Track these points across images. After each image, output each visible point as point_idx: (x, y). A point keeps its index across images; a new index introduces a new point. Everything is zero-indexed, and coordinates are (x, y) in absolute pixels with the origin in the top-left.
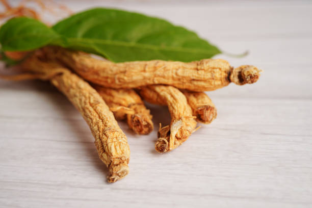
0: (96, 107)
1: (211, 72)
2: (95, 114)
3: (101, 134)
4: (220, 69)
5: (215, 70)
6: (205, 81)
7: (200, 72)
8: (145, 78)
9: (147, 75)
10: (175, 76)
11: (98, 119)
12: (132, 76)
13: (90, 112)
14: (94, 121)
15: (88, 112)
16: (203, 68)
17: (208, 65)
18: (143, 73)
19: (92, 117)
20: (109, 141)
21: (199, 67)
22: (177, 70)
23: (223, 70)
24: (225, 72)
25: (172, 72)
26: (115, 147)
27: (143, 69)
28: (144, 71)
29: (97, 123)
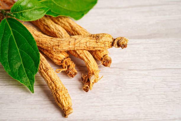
0: (48, 73)
1: (104, 43)
2: (48, 77)
3: (55, 92)
4: (108, 42)
5: (106, 42)
6: (101, 48)
7: (98, 44)
8: (69, 48)
9: (70, 47)
10: (85, 46)
11: (51, 81)
12: (63, 48)
13: (45, 76)
14: (49, 82)
15: (44, 75)
16: (99, 42)
17: (102, 40)
18: (68, 46)
19: (47, 79)
20: (61, 98)
21: (97, 41)
22: (86, 43)
23: (110, 42)
24: (111, 42)
25: (84, 44)
26: (64, 101)
27: (68, 44)
28: (69, 45)
29: (51, 84)
